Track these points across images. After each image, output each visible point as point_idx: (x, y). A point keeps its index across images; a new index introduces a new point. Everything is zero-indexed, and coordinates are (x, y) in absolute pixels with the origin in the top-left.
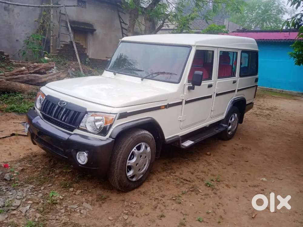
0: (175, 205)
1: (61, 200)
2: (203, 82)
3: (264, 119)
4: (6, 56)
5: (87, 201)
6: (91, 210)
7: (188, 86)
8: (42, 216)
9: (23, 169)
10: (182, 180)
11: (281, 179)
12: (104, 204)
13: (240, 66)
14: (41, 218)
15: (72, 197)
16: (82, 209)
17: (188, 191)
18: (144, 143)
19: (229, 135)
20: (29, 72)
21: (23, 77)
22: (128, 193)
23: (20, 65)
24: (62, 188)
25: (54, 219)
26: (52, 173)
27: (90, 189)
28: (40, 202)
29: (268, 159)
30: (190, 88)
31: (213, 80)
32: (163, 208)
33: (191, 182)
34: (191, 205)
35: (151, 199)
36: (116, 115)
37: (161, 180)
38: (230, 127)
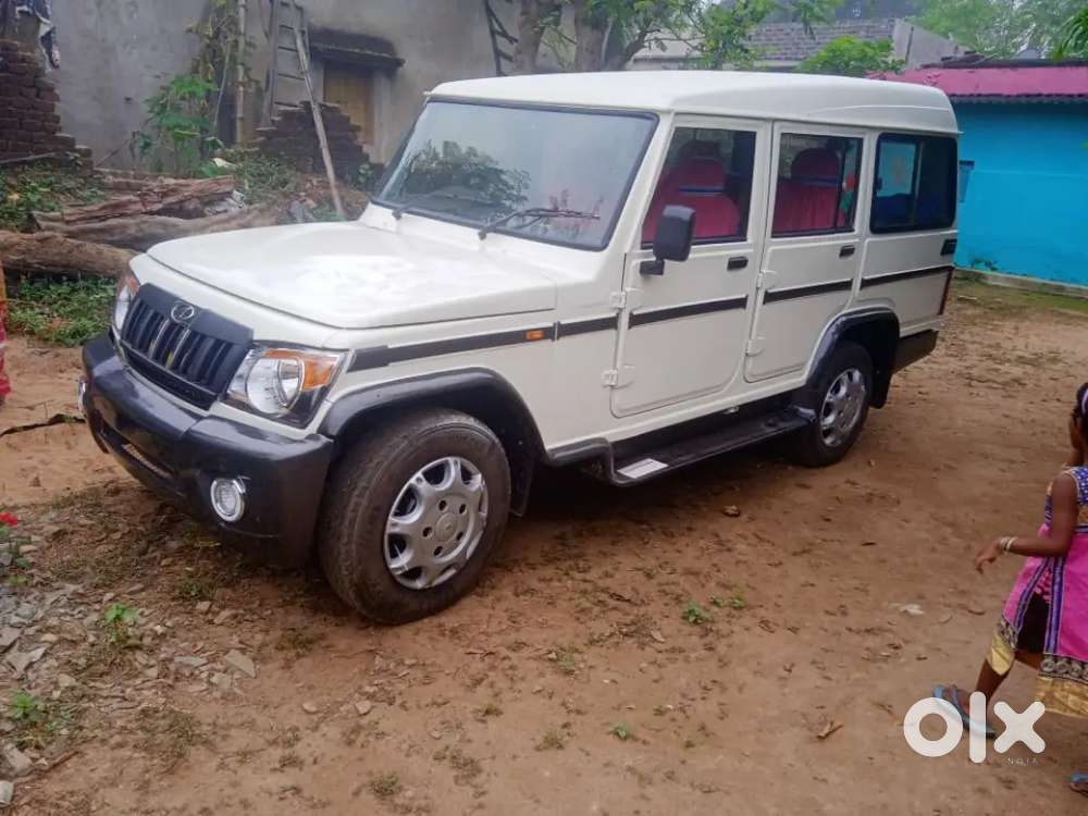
0: (551, 679)
1: (156, 636)
2: (693, 247)
3: (994, 398)
4: (82, 155)
5: (243, 646)
6: (248, 676)
7: (640, 261)
8: (78, 684)
9: (60, 531)
10: (603, 597)
11: (979, 610)
12: (300, 661)
13: (874, 193)
14: (73, 688)
15: (197, 631)
16: (219, 671)
17: (611, 635)
18: (459, 460)
19: (828, 447)
20: (144, 210)
21: (125, 227)
22: (397, 630)
23: (128, 184)
24: (173, 599)
25: (114, 697)
26: (153, 551)
27: (267, 610)
28: (84, 640)
29: (954, 540)
30: (648, 270)
31: (749, 241)
32: (502, 684)
33: (636, 605)
34: (606, 681)
35: (469, 653)
36: (343, 354)
37: (531, 591)
38: (830, 419)
